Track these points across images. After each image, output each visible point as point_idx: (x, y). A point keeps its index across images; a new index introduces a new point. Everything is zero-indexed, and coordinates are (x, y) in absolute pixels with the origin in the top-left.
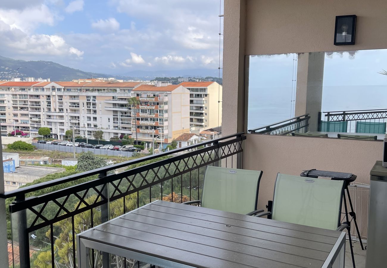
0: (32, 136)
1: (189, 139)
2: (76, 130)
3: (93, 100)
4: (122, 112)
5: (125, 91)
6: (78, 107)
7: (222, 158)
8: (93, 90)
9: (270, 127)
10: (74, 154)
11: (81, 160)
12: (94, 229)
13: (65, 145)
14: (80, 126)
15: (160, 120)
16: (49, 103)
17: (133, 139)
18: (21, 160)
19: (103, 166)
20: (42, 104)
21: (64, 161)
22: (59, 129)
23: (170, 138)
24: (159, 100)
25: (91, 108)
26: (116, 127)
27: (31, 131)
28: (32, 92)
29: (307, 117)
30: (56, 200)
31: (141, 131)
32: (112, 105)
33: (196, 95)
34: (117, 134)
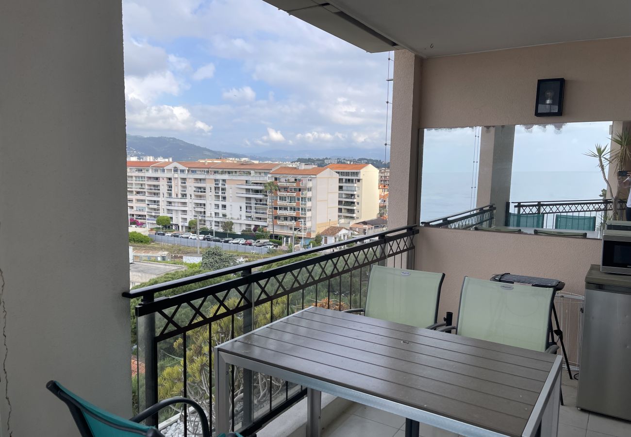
0: (149, 226)
1: (336, 233)
2: (201, 220)
3: (222, 185)
4: (256, 199)
5: (260, 174)
6: (205, 192)
7: (390, 256)
8: (222, 173)
9: (448, 219)
10: (199, 248)
11: (207, 257)
12: (236, 341)
13: (188, 238)
14: (206, 215)
15: (302, 209)
16: (170, 187)
17: (269, 232)
18: (135, 254)
19: (232, 264)
20: (161, 188)
21: (185, 257)
22: (180, 219)
23: (314, 231)
24: (301, 186)
25: (220, 194)
26: (249, 217)
27: (148, 220)
28: (151, 174)
29: (492, 208)
30: (191, 302)
31: (279, 222)
32: (245, 190)
33: (346, 179)
34: (250, 225)
